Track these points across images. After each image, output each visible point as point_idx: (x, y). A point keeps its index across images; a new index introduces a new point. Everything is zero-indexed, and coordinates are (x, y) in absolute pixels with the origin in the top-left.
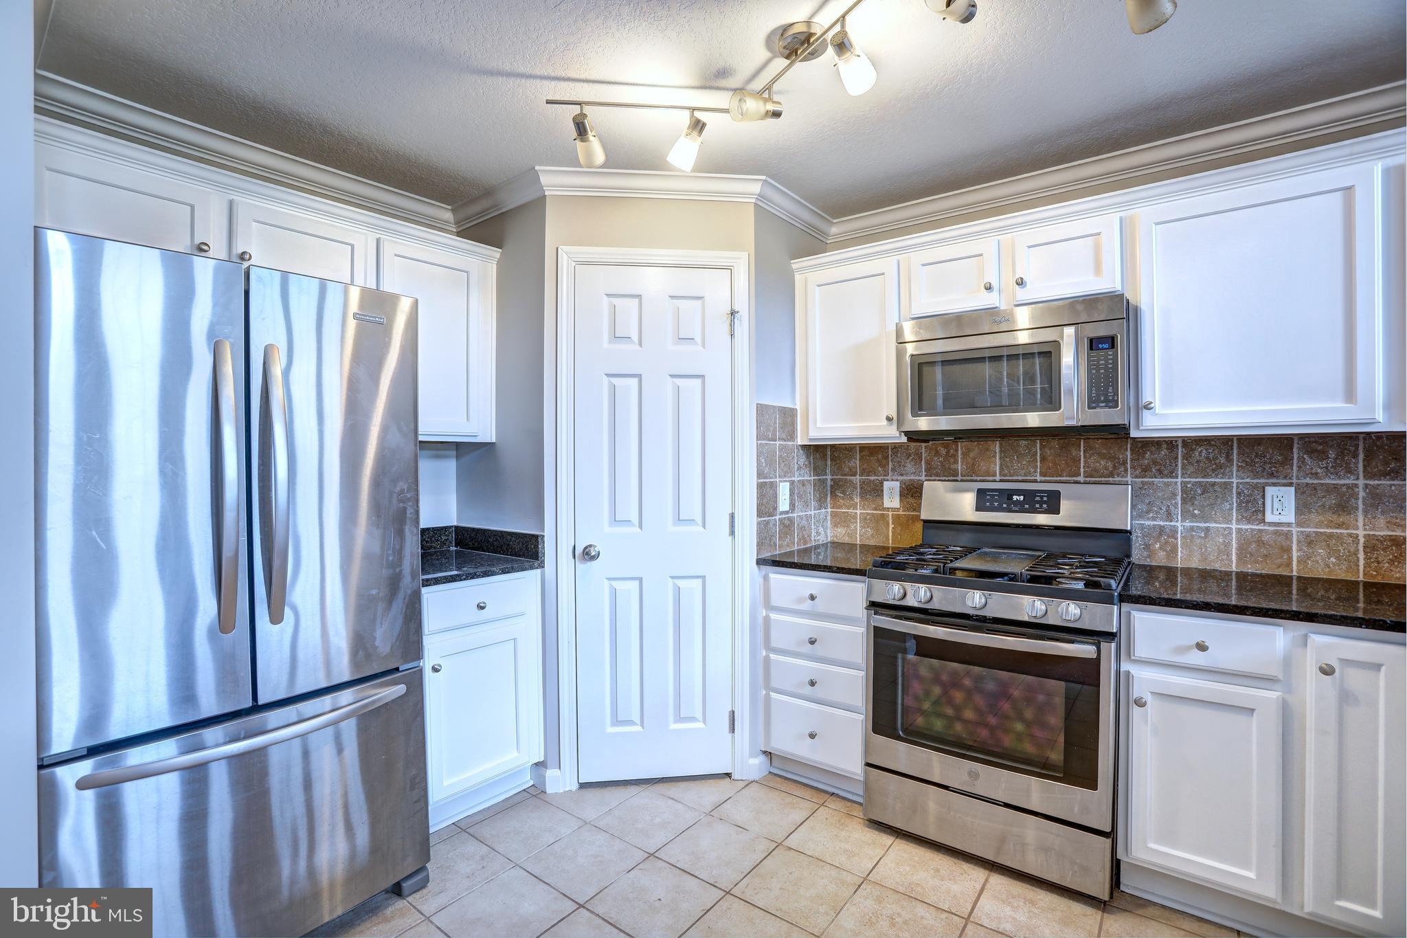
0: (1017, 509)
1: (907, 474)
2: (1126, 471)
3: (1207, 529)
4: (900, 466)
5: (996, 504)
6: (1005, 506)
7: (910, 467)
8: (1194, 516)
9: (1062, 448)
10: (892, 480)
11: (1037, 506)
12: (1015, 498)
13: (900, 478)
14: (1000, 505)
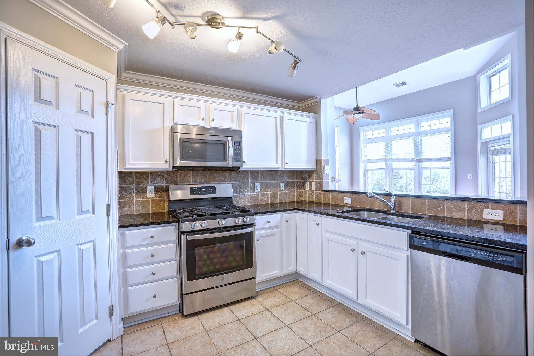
0: (204, 193)
1: (157, 183)
2: (227, 180)
3: (245, 195)
4: (154, 180)
5: (197, 192)
6: (200, 192)
7: (158, 180)
8: (242, 192)
9: (211, 173)
10: (151, 186)
11: (210, 192)
12: (202, 189)
13: (154, 185)
14: (198, 192)
